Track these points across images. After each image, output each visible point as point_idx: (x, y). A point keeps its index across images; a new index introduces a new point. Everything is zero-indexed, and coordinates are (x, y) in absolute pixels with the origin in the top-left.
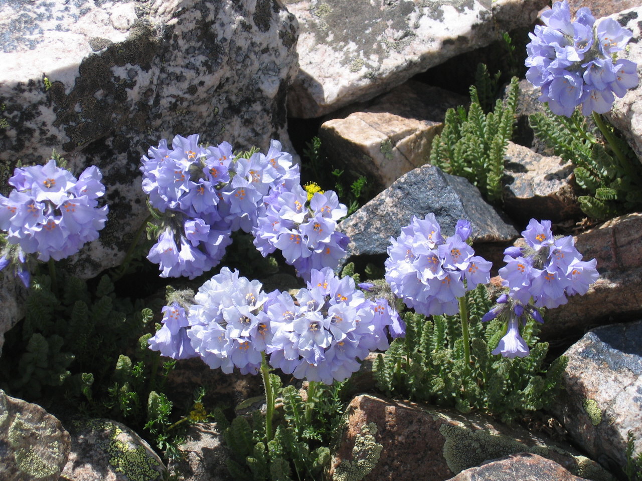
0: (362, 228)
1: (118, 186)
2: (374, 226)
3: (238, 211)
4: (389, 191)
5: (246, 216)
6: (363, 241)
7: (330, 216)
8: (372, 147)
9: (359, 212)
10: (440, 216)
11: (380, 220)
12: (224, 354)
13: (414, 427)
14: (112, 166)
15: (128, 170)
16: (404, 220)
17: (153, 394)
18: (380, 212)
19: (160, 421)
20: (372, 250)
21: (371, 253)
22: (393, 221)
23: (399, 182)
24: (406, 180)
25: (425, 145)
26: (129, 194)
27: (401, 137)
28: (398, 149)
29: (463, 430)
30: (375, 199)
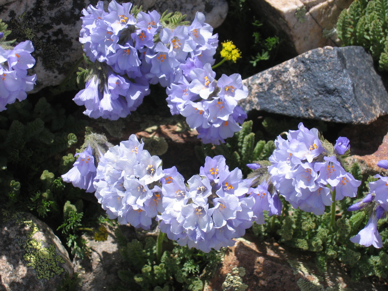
0: (266, 88)
1: (62, 26)
2: (276, 89)
3: (157, 71)
4: (293, 61)
5: (164, 78)
6: (265, 99)
7: (233, 95)
8: (288, 13)
9: (265, 73)
10: (333, 95)
11: (282, 85)
12: (120, 213)
13: (276, 276)
14: (58, 9)
15: (72, 13)
16: (302, 91)
17: (68, 204)
18: (283, 78)
19: (71, 227)
20: (271, 108)
21: (269, 111)
22: (292, 89)
23: (304, 57)
24: (309, 57)
25: (334, 11)
26: (71, 33)
27: (315, 4)
28: (311, 14)
29: (316, 286)
30: (280, 65)
